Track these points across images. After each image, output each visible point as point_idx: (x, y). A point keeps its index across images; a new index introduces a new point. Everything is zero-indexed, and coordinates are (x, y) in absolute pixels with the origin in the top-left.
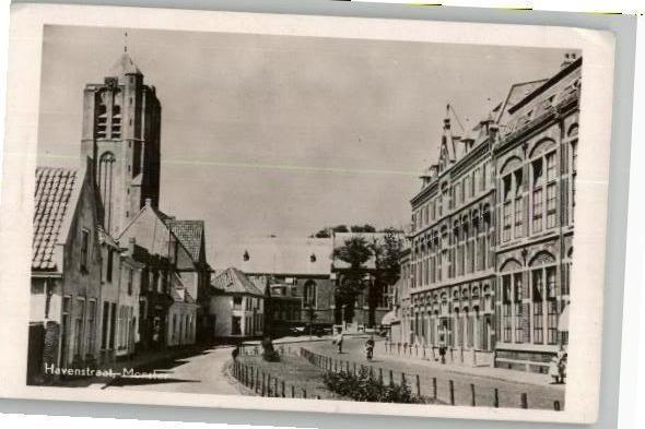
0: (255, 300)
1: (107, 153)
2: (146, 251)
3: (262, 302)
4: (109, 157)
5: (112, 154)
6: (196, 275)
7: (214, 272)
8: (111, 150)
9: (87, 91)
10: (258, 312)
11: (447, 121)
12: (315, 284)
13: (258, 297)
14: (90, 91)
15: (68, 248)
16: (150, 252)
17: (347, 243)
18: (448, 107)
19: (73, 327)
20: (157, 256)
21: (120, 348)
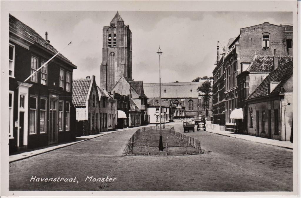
0: (165, 109)
1: (111, 53)
2: (119, 94)
3: (168, 109)
4: (112, 54)
5: (113, 53)
6: (140, 100)
7: (148, 99)
8: (113, 51)
9: (104, 29)
10: (166, 113)
11: (218, 47)
12: (193, 101)
13: (167, 108)
14: (105, 29)
15: (89, 101)
16: (121, 95)
17: (203, 84)
18: (218, 42)
19: (91, 121)
20: (124, 95)
21: (109, 127)
